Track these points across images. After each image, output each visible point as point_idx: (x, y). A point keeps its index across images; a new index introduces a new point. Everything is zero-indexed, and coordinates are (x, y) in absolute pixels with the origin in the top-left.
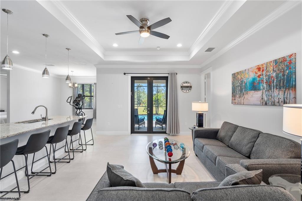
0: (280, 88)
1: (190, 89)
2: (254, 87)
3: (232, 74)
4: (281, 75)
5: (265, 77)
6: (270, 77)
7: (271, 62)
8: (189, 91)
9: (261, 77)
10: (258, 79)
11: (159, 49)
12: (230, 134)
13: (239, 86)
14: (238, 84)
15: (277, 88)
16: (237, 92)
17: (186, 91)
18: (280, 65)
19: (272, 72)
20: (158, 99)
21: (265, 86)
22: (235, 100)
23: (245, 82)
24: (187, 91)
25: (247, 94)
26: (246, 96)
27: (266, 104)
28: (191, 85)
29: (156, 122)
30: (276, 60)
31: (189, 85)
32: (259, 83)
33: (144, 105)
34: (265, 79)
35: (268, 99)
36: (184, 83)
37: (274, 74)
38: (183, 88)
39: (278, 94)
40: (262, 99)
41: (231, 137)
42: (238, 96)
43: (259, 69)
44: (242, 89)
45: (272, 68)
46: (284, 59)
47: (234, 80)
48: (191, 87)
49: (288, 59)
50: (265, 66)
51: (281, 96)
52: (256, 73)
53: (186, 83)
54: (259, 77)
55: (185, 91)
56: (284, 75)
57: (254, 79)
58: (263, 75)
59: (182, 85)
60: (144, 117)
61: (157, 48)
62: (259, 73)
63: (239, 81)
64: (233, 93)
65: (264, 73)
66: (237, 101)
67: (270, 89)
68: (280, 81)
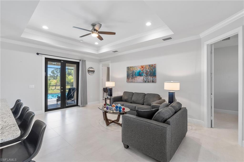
0: (151, 76)
2: (140, 74)
3: (127, 67)
4: (151, 71)
5: (145, 71)
6: (147, 71)
7: (148, 65)
9: (143, 71)
10: (142, 71)
11: (81, 41)
12: (131, 97)
13: (131, 74)
14: (131, 73)
15: (150, 76)
16: (130, 76)
17: (91, 74)
18: (151, 67)
19: (148, 69)
21: (145, 74)
22: (129, 80)
23: (135, 72)
24: (92, 74)
25: (136, 77)
26: (136, 79)
27: (145, 82)
28: (94, 70)
30: (149, 65)
32: (142, 73)
34: (145, 72)
35: (146, 80)
36: (90, 68)
37: (149, 70)
39: (150, 78)
40: (144, 80)
41: (132, 98)
42: (130, 78)
43: (142, 67)
44: (133, 75)
45: (148, 68)
46: (152, 65)
47: (128, 70)
48: (94, 71)
49: (154, 66)
50: (145, 66)
51: (151, 79)
52: (141, 69)
53: (91, 68)
54: (142, 70)
56: (152, 71)
57: (140, 71)
58: (144, 70)
59: (88, 70)
61: (81, 40)
62: (142, 69)
63: (131, 71)
64: (127, 77)
65: (145, 69)
66: (130, 81)
67: (147, 76)
68: (151, 73)
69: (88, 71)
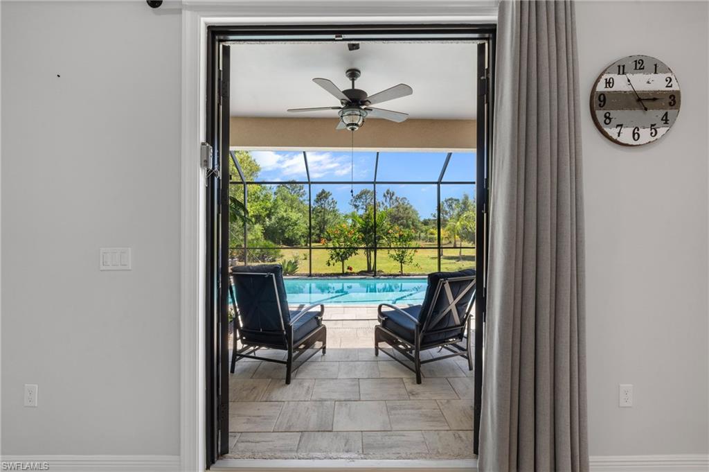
1: (666, 120)
8: (662, 131)
17: (635, 135)
20: (375, 225)
24: (645, 134)
28: (675, 87)
29: (377, 329)
31: (656, 83)
33: (330, 245)
36: (622, 70)
38: (613, 114)
48: (673, 100)
53: (639, 65)
55: (626, 136)
59: (601, 87)
60: (322, 307)
69: (600, 101)
